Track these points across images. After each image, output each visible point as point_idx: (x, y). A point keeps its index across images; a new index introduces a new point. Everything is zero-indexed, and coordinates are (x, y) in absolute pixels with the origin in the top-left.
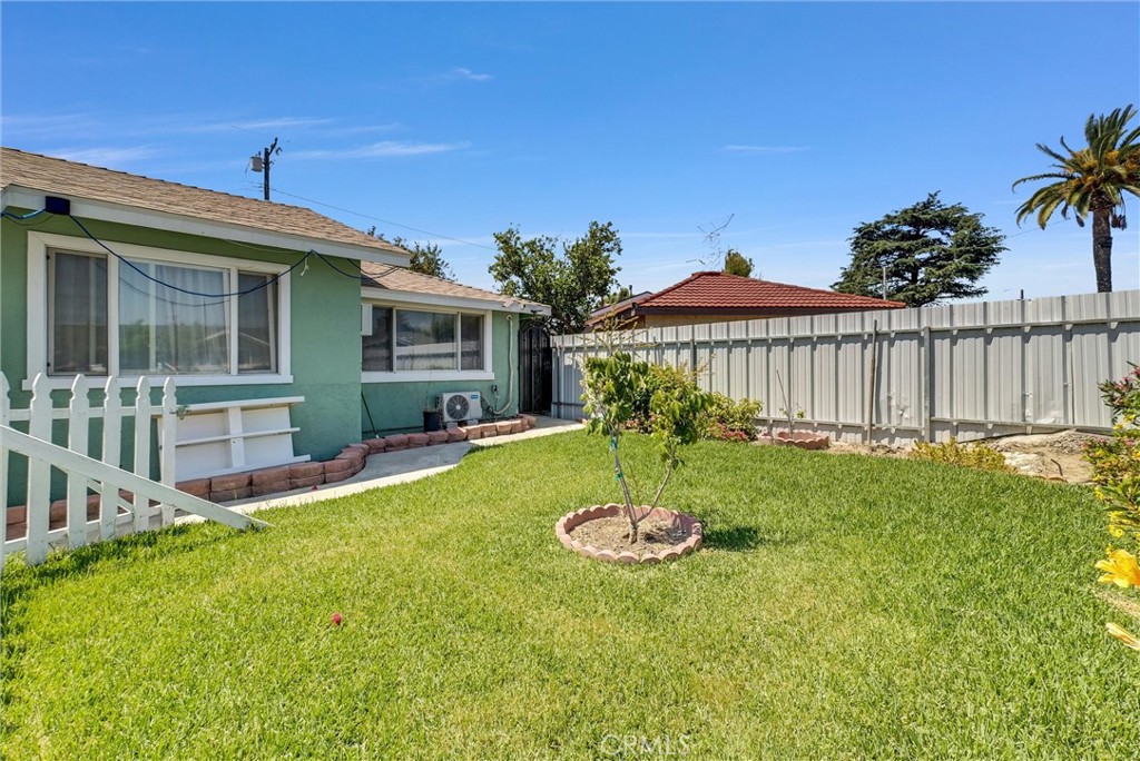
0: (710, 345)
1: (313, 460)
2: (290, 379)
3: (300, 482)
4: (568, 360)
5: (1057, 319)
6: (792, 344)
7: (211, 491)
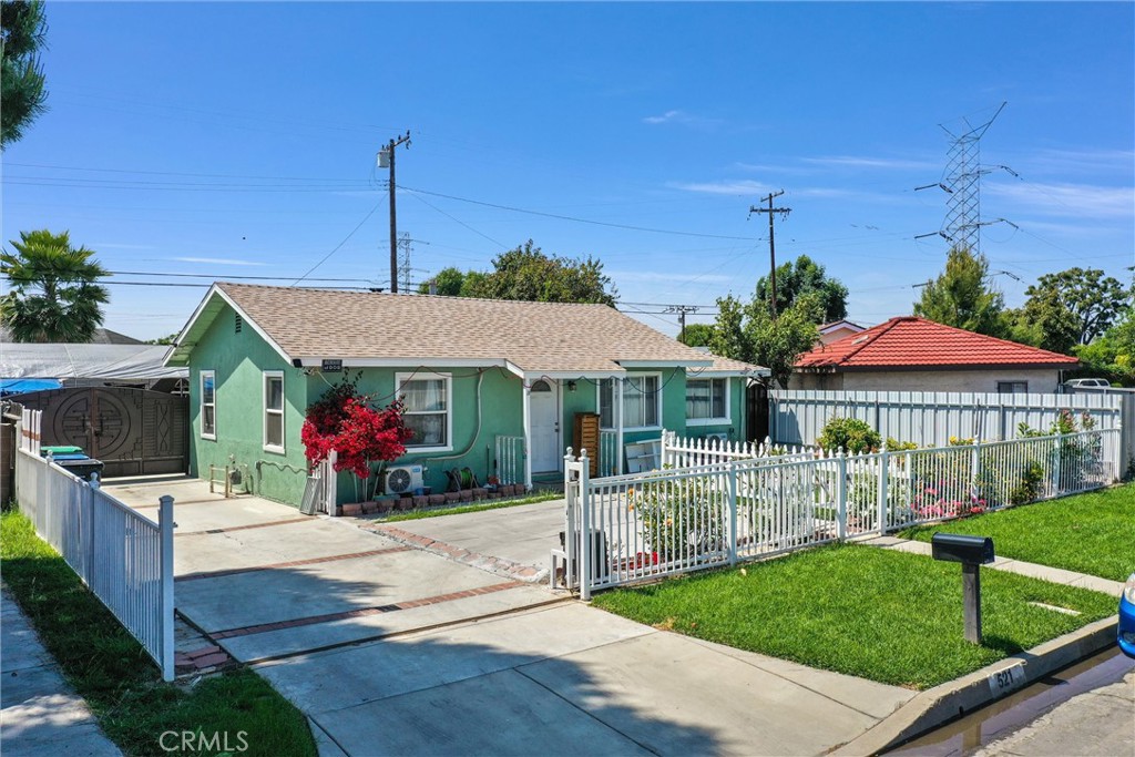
0: (889, 406)
2: (662, 429)
4: (783, 408)
5: (1053, 406)
6: (937, 408)
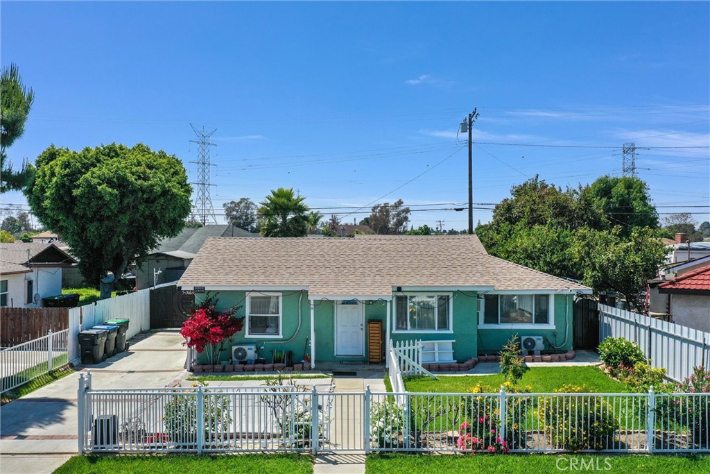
1: (457, 363)
2: (452, 332)
3: (452, 369)
4: (605, 320)
7: (430, 368)
